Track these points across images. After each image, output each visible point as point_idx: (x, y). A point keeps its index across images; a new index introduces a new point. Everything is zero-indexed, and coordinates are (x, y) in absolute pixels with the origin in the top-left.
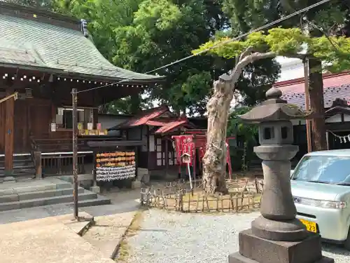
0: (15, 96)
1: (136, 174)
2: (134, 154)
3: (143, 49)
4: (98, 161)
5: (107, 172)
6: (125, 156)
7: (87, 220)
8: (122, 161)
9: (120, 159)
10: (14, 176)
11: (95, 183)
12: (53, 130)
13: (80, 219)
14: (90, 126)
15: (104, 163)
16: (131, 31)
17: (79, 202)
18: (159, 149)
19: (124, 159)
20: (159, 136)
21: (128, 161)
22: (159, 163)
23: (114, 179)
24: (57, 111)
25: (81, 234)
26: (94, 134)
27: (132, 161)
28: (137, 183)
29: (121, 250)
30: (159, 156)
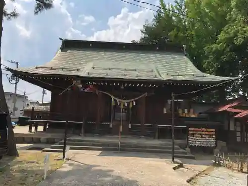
0: (146, 94)
1: (216, 144)
2: (214, 130)
3: (225, 58)
4: (190, 132)
5: (196, 141)
6: (208, 132)
7: (178, 163)
8: (205, 135)
9: (204, 133)
10: (145, 136)
11: (188, 146)
12: (165, 112)
13: (175, 162)
14: (186, 111)
15: (194, 134)
16: (216, 47)
17: (175, 155)
18: (238, 129)
19: (207, 133)
20: (237, 119)
21: (210, 135)
22: (238, 140)
23: (200, 145)
24: (167, 101)
25: (174, 168)
26: (188, 116)
27: (212, 135)
28: (216, 150)
29: (193, 181)
30: (238, 134)
